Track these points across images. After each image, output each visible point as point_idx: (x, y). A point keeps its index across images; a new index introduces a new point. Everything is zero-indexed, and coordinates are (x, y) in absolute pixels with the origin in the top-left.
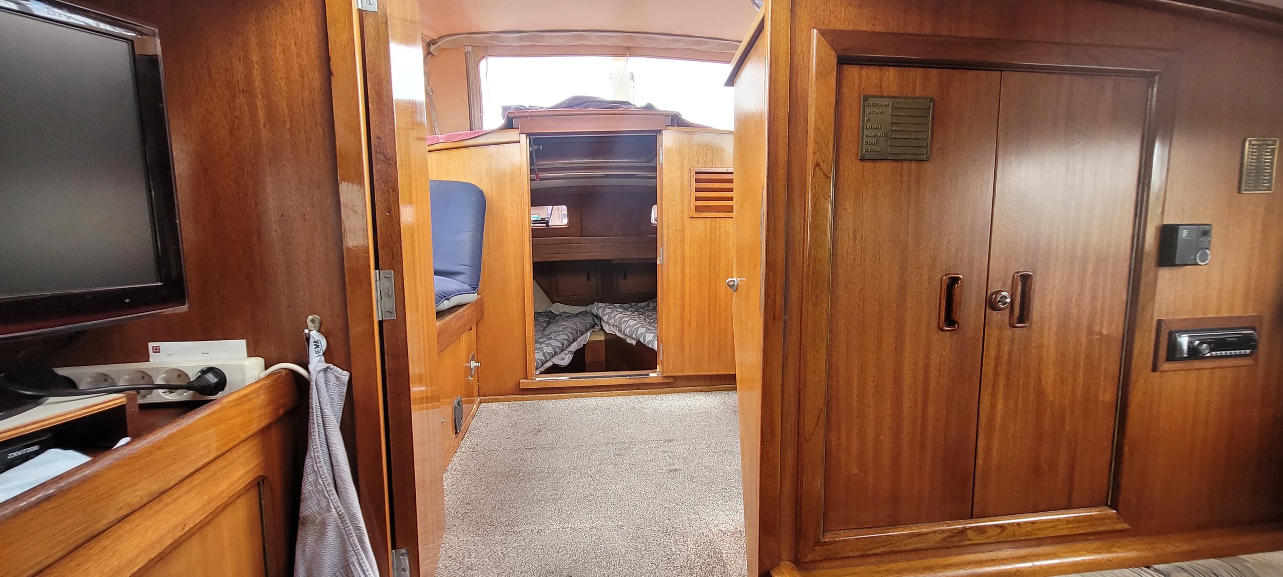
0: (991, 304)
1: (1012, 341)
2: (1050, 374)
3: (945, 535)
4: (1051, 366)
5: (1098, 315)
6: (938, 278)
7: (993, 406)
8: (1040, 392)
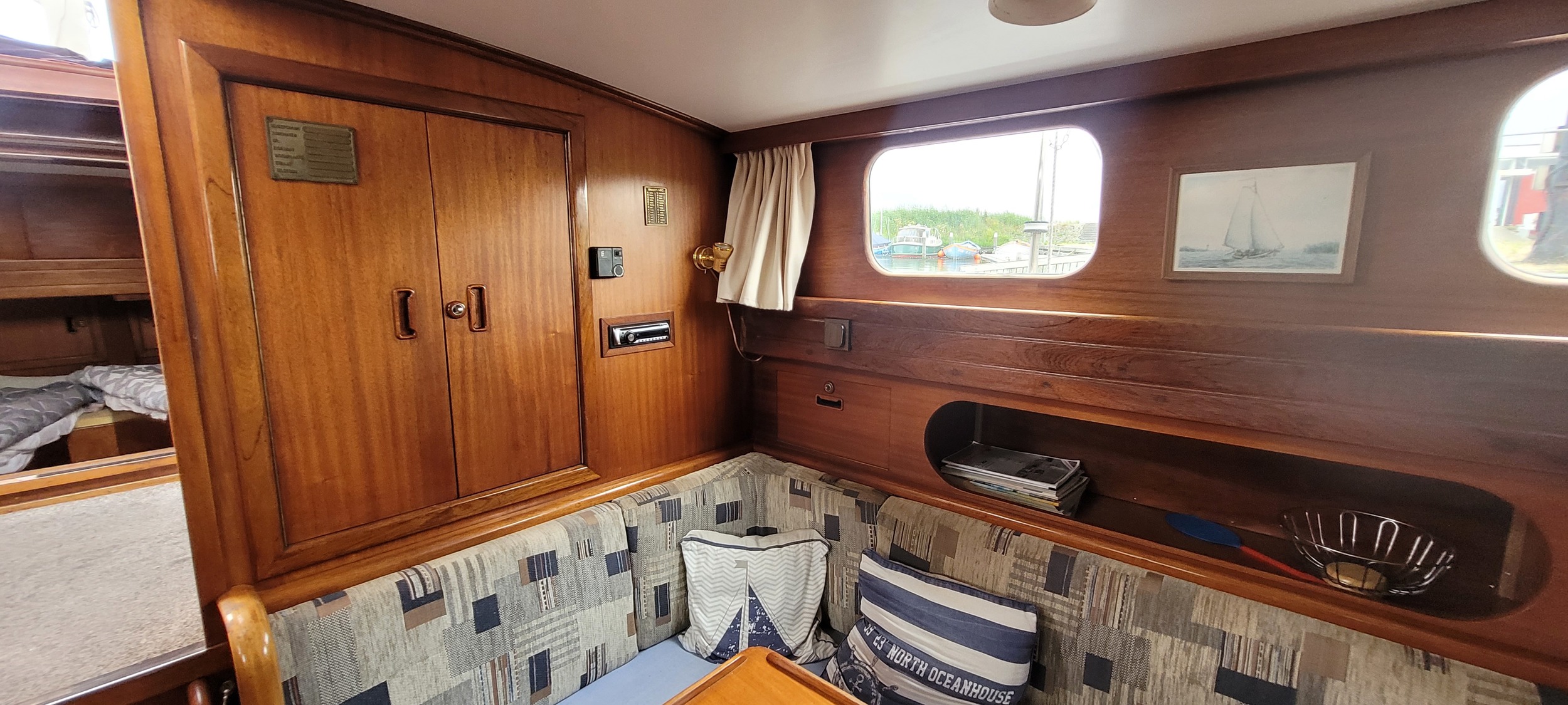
0: (449, 312)
1: (475, 343)
2: (515, 368)
3: (429, 518)
4: (515, 361)
5: (551, 318)
6: (387, 291)
7: (465, 400)
8: (508, 383)
